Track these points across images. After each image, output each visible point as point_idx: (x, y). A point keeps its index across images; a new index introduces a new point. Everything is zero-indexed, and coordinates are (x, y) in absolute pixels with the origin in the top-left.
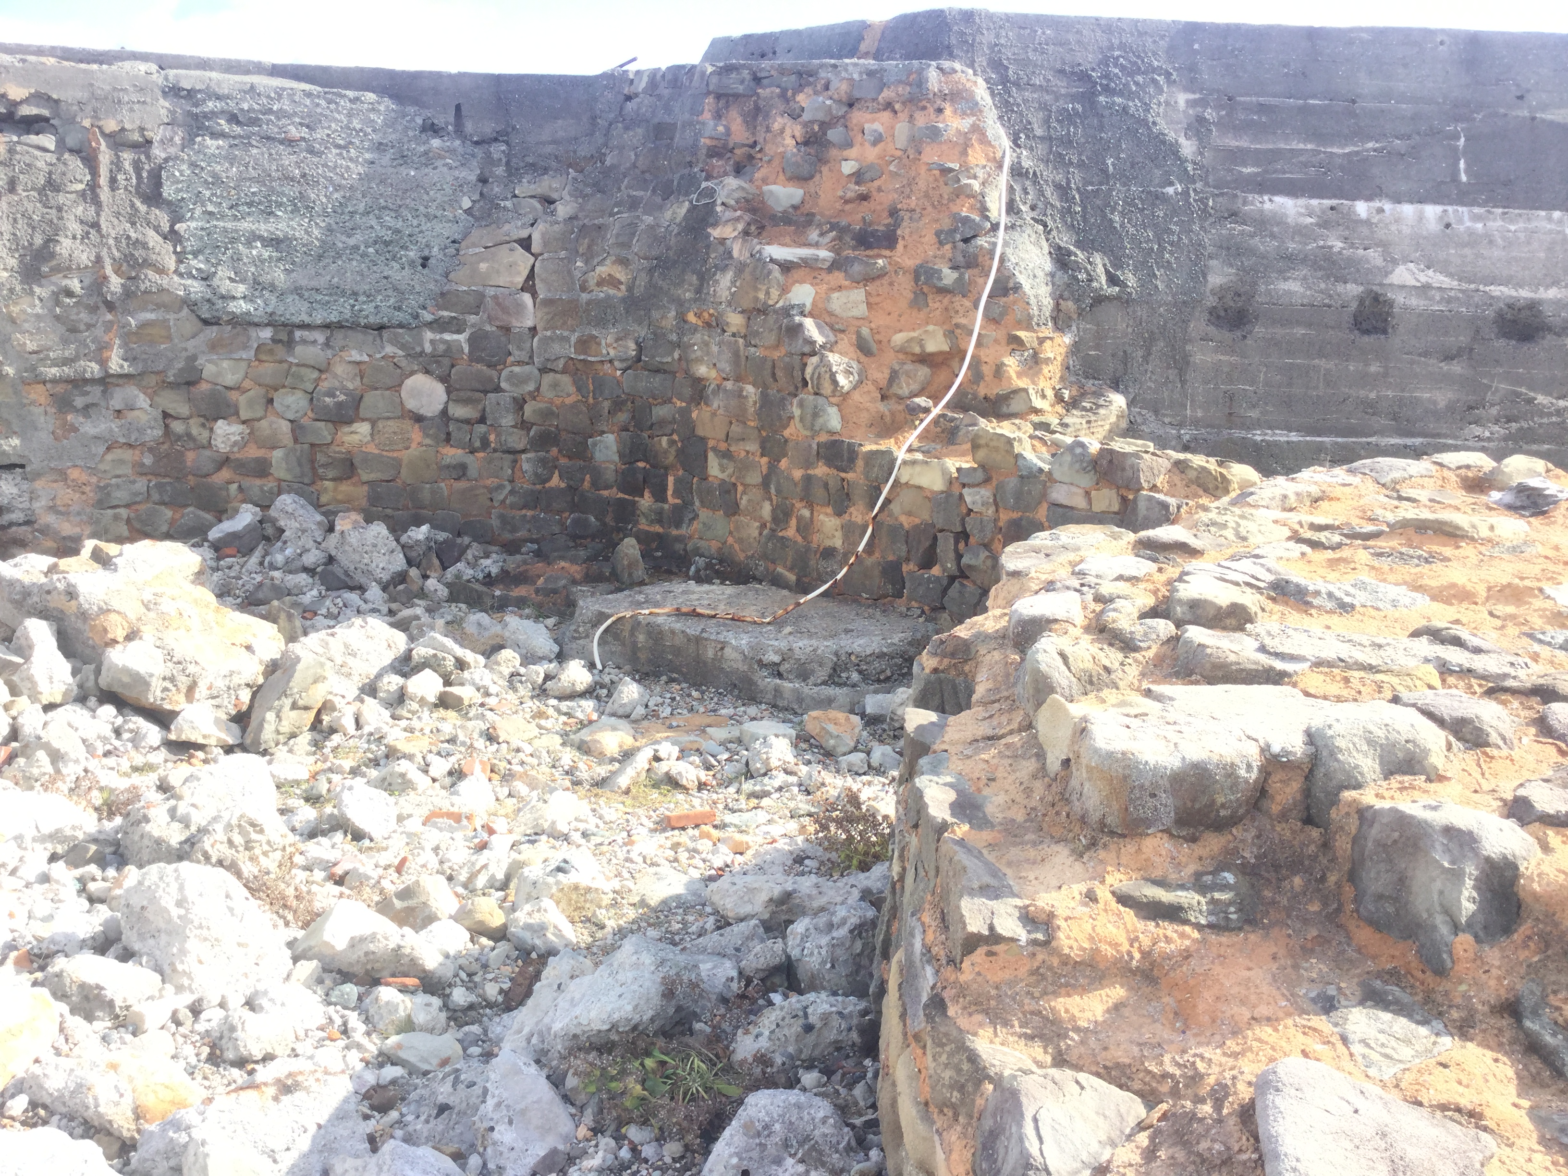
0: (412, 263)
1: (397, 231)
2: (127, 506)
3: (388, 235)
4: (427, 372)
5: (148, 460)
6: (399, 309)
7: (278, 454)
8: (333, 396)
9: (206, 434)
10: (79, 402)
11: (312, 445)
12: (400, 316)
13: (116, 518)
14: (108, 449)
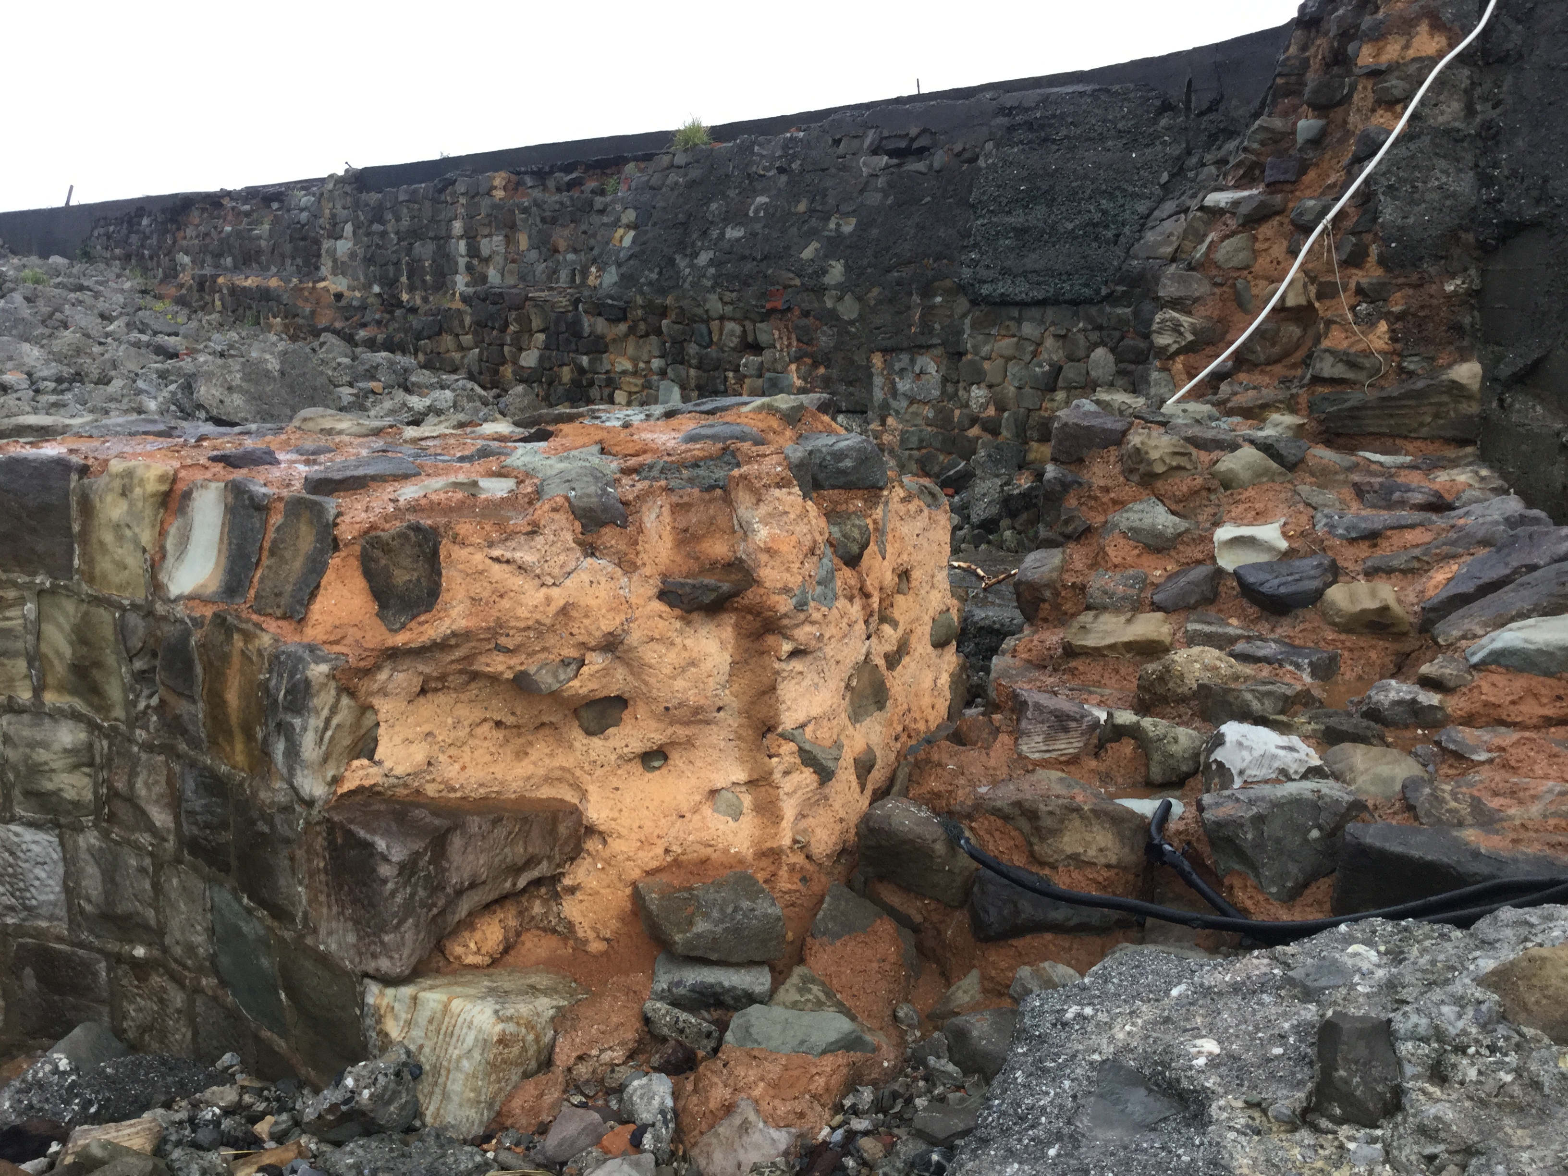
0: (1108, 242)
1: (1105, 212)
2: (919, 449)
3: (1097, 217)
4: (1105, 345)
5: (931, 415)
6: (1086, 285)
7: (1006, 414)
8: (1041, 366)
9: (966, 396)
10: (897, 366)
11: (1030, 410)
12: (1087, 292)
13: (910, 456)
14: (911, 403)
